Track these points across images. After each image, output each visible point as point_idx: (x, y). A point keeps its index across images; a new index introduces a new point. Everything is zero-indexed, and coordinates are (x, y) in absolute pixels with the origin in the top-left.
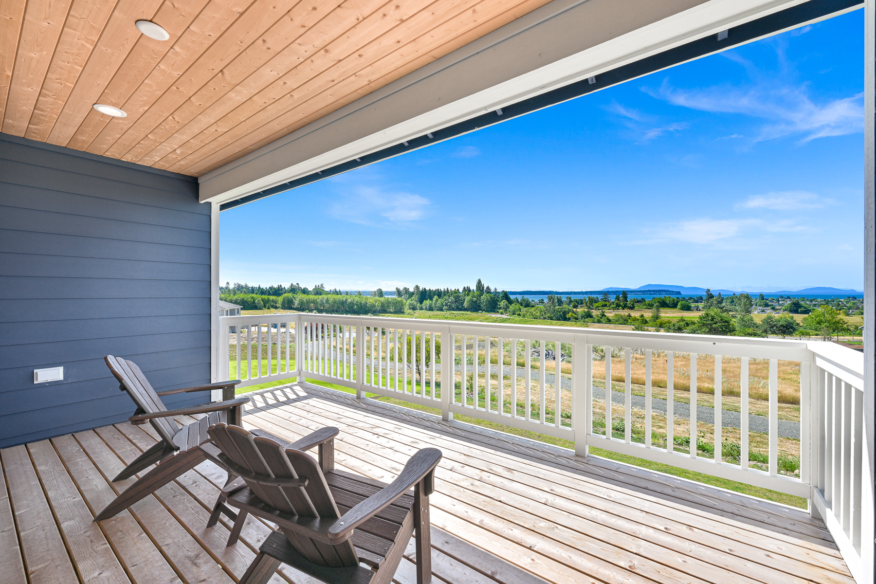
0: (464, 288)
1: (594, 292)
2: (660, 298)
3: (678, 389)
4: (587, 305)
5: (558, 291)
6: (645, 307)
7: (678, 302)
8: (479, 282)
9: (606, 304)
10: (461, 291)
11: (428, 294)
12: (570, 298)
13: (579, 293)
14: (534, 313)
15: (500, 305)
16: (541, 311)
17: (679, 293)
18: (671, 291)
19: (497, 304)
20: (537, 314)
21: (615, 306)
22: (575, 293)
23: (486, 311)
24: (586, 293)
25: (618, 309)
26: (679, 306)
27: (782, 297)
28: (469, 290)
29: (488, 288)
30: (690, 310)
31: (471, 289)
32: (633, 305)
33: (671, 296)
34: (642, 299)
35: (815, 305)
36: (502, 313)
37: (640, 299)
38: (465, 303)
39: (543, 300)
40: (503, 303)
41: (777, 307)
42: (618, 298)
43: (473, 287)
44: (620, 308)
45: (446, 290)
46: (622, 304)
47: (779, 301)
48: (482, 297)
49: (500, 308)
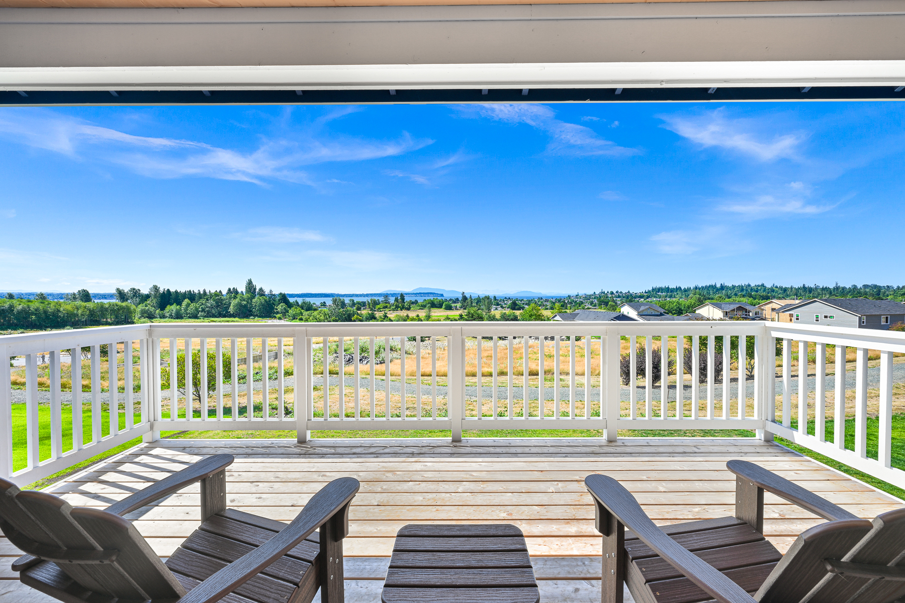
0: (229, 289)
1: (375, 294)
2: (430, 299)
3: (468, 376)
4: (370, 307)
5: (340, 293)
6: (418, 308)
7: (443, 303)
8: (250, 282)
9: (387, 306)
10: (224, 292)
11: (173, 296)
12: (353, 301)
13: (361, 295)
14: (318, 316)
15: (277, 309)
16: (325, 314)
17: (442, 295)
18: (436, 294)
19: (273, 308)
20: (321, 318)
21: (394, 307)
22: (357, 296)
23: (259, 317)
24: (367, 295)
25: (397, 310)
26: (444, 307)
27: (506, 298)
28: (236, 292)
29: (261, 289)
30: (452, 310)
31: (239, 290)
32: (409, 306)
33: (439, 298)
34: (416, 300)
35: (523, 304)
36: (280, 319)
37: (413, 300)
38: (231, 307)
39: (324, 303)
40: (280, 307)
41: (504, 306)
42: (396, 300)
43: (242, 288)
44: (399, 309)
45: (202, 292)
46: (400, 305)
47: (504, 301)
48: (254, 300)
49: (278, 313)
